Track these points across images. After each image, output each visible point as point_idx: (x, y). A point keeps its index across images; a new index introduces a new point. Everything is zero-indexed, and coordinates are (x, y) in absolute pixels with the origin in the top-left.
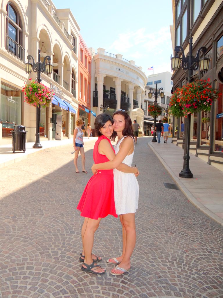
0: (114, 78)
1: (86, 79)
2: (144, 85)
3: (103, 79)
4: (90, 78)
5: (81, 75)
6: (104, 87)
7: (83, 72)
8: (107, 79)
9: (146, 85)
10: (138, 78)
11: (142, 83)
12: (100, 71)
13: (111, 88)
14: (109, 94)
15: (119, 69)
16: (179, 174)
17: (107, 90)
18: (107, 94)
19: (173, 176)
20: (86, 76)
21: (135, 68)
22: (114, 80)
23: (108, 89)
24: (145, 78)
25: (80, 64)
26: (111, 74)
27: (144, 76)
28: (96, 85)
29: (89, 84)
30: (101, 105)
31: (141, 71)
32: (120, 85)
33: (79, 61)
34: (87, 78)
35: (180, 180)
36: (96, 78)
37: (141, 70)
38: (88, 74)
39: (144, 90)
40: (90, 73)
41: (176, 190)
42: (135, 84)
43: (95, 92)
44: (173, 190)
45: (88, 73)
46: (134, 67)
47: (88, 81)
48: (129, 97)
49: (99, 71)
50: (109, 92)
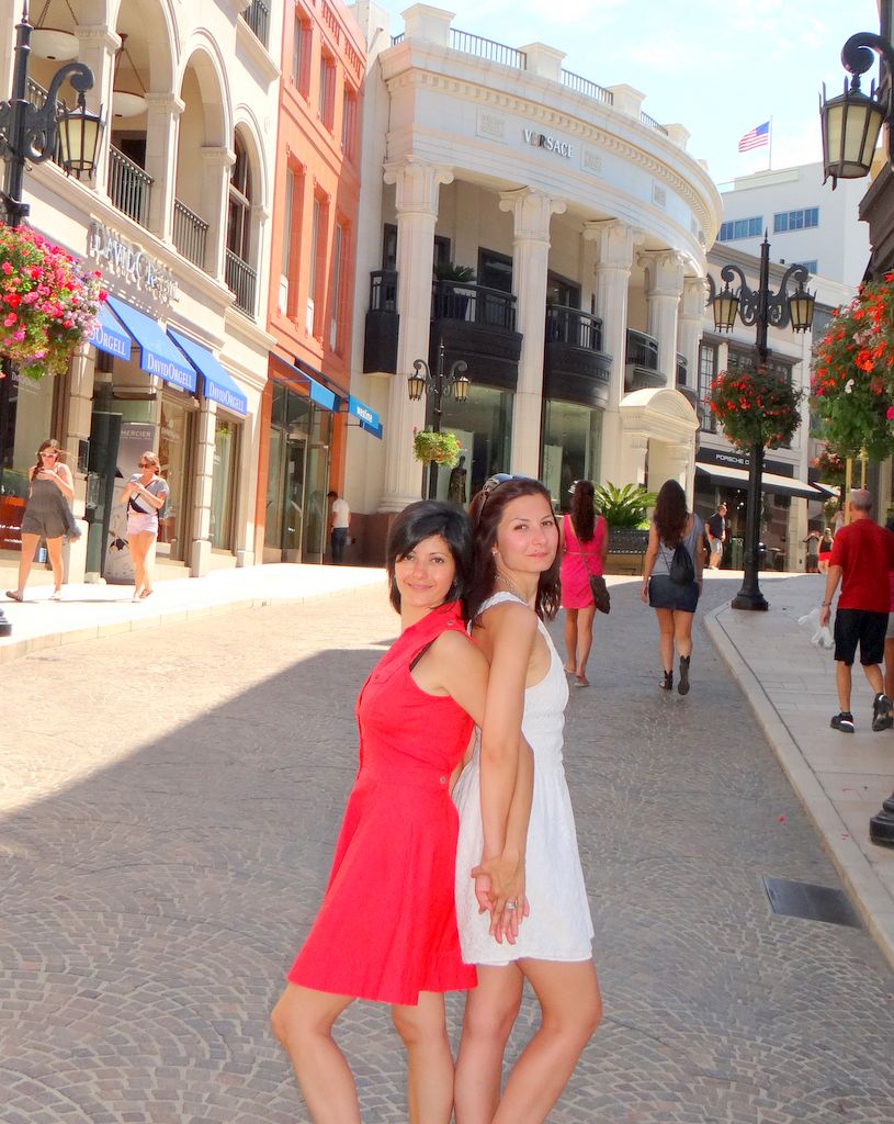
0: (503, 195)
1: (321, 199)
2: (702, 237)
3: (433, 197)
4: (350, 189)
5: (296, 171)
6: (442, 245)
7: (305, 155)
8: (459, 196)
9: (711, 240)
10: (659, 196)
11: (687, 224)
12: (415, 145)
13: (485, 256)
14: (474, 293)
15: (542, 140)
16: (868, 827)
17: (460, 269)
18: (457, 291)
19: (834, 839)
20: (323, 175)
21: (644, 132)
22: (503, 206)
23: (465, 258)
24: (707, 196)
25: (287, 102)
26: (484, 164)
27: (697, 184)
28: (390, 233)
29: (346, 225)
30: (417, 365)
31: (678, 153)
32: (543, 239)
33: (282, 81)
34: (331, 187)
35: (870, 862)
36: (388, 193)
37: (679, 145)
38: (338, 167)
39: (701, 274)
40: (351, 154)
41: (835, 926)
42: (638, 232)
43: (378, 280)
44: (821, 928)
45: (341, 157)
46: (633, 124)
47: (338, 207)
48: (600, 314)
49: (410, 150)
50: (474, 283)
